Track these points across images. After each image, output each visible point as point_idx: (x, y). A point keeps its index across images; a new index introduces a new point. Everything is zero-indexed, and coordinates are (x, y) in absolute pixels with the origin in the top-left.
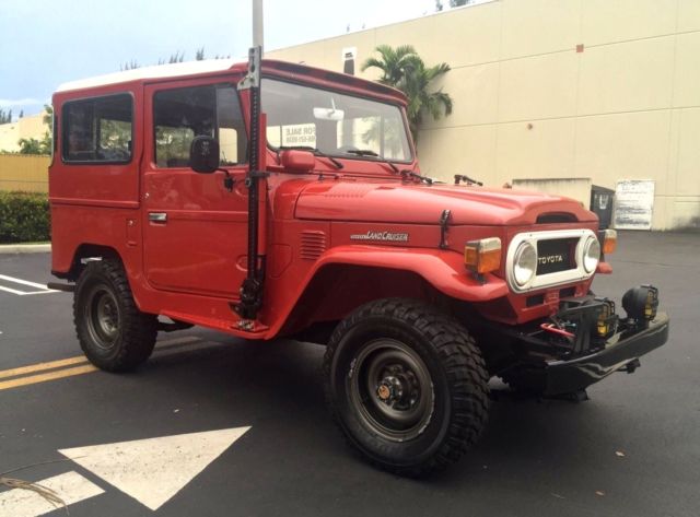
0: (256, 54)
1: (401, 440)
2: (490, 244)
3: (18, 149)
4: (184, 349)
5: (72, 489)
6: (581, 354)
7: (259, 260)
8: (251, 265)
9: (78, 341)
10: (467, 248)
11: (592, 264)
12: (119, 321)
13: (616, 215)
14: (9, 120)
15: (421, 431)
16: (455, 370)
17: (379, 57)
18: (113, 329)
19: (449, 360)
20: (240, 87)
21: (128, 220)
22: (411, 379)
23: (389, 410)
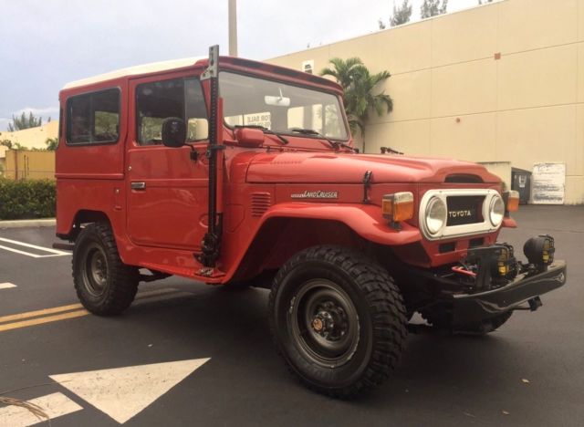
0: (215, 52)
1: (333, 366)
2: (404, 197)
3: (45, 146)
4: (163, 298)
5: (56, 406)
6: (484, 289)
7: (218, 217)
8: (211, 222)
9: (75, 291)
10: (384, 200)
11: (497, 219)
12: (108, 272)
13: (534, 192)
14: (40, 125)
15: (349, 358)
16: (377, 304)
17: (332, 68)
18: (103, 280)
19: (370, 295)
20: (202, 78)
21: (115, 189)
22: (341, 314)
23: (322, 340)
